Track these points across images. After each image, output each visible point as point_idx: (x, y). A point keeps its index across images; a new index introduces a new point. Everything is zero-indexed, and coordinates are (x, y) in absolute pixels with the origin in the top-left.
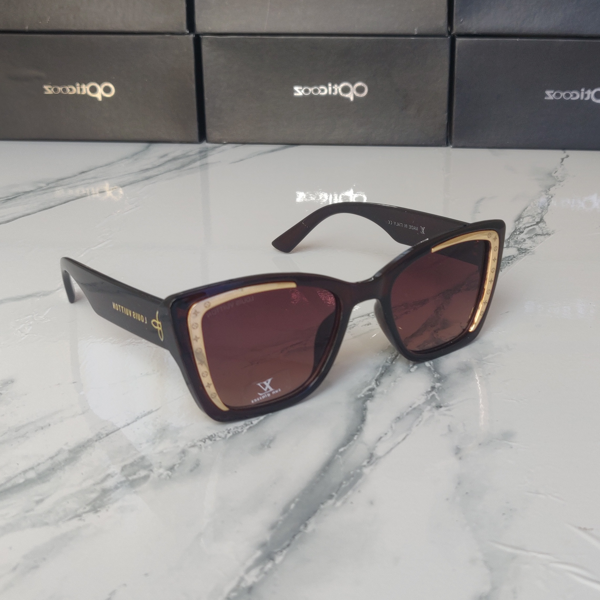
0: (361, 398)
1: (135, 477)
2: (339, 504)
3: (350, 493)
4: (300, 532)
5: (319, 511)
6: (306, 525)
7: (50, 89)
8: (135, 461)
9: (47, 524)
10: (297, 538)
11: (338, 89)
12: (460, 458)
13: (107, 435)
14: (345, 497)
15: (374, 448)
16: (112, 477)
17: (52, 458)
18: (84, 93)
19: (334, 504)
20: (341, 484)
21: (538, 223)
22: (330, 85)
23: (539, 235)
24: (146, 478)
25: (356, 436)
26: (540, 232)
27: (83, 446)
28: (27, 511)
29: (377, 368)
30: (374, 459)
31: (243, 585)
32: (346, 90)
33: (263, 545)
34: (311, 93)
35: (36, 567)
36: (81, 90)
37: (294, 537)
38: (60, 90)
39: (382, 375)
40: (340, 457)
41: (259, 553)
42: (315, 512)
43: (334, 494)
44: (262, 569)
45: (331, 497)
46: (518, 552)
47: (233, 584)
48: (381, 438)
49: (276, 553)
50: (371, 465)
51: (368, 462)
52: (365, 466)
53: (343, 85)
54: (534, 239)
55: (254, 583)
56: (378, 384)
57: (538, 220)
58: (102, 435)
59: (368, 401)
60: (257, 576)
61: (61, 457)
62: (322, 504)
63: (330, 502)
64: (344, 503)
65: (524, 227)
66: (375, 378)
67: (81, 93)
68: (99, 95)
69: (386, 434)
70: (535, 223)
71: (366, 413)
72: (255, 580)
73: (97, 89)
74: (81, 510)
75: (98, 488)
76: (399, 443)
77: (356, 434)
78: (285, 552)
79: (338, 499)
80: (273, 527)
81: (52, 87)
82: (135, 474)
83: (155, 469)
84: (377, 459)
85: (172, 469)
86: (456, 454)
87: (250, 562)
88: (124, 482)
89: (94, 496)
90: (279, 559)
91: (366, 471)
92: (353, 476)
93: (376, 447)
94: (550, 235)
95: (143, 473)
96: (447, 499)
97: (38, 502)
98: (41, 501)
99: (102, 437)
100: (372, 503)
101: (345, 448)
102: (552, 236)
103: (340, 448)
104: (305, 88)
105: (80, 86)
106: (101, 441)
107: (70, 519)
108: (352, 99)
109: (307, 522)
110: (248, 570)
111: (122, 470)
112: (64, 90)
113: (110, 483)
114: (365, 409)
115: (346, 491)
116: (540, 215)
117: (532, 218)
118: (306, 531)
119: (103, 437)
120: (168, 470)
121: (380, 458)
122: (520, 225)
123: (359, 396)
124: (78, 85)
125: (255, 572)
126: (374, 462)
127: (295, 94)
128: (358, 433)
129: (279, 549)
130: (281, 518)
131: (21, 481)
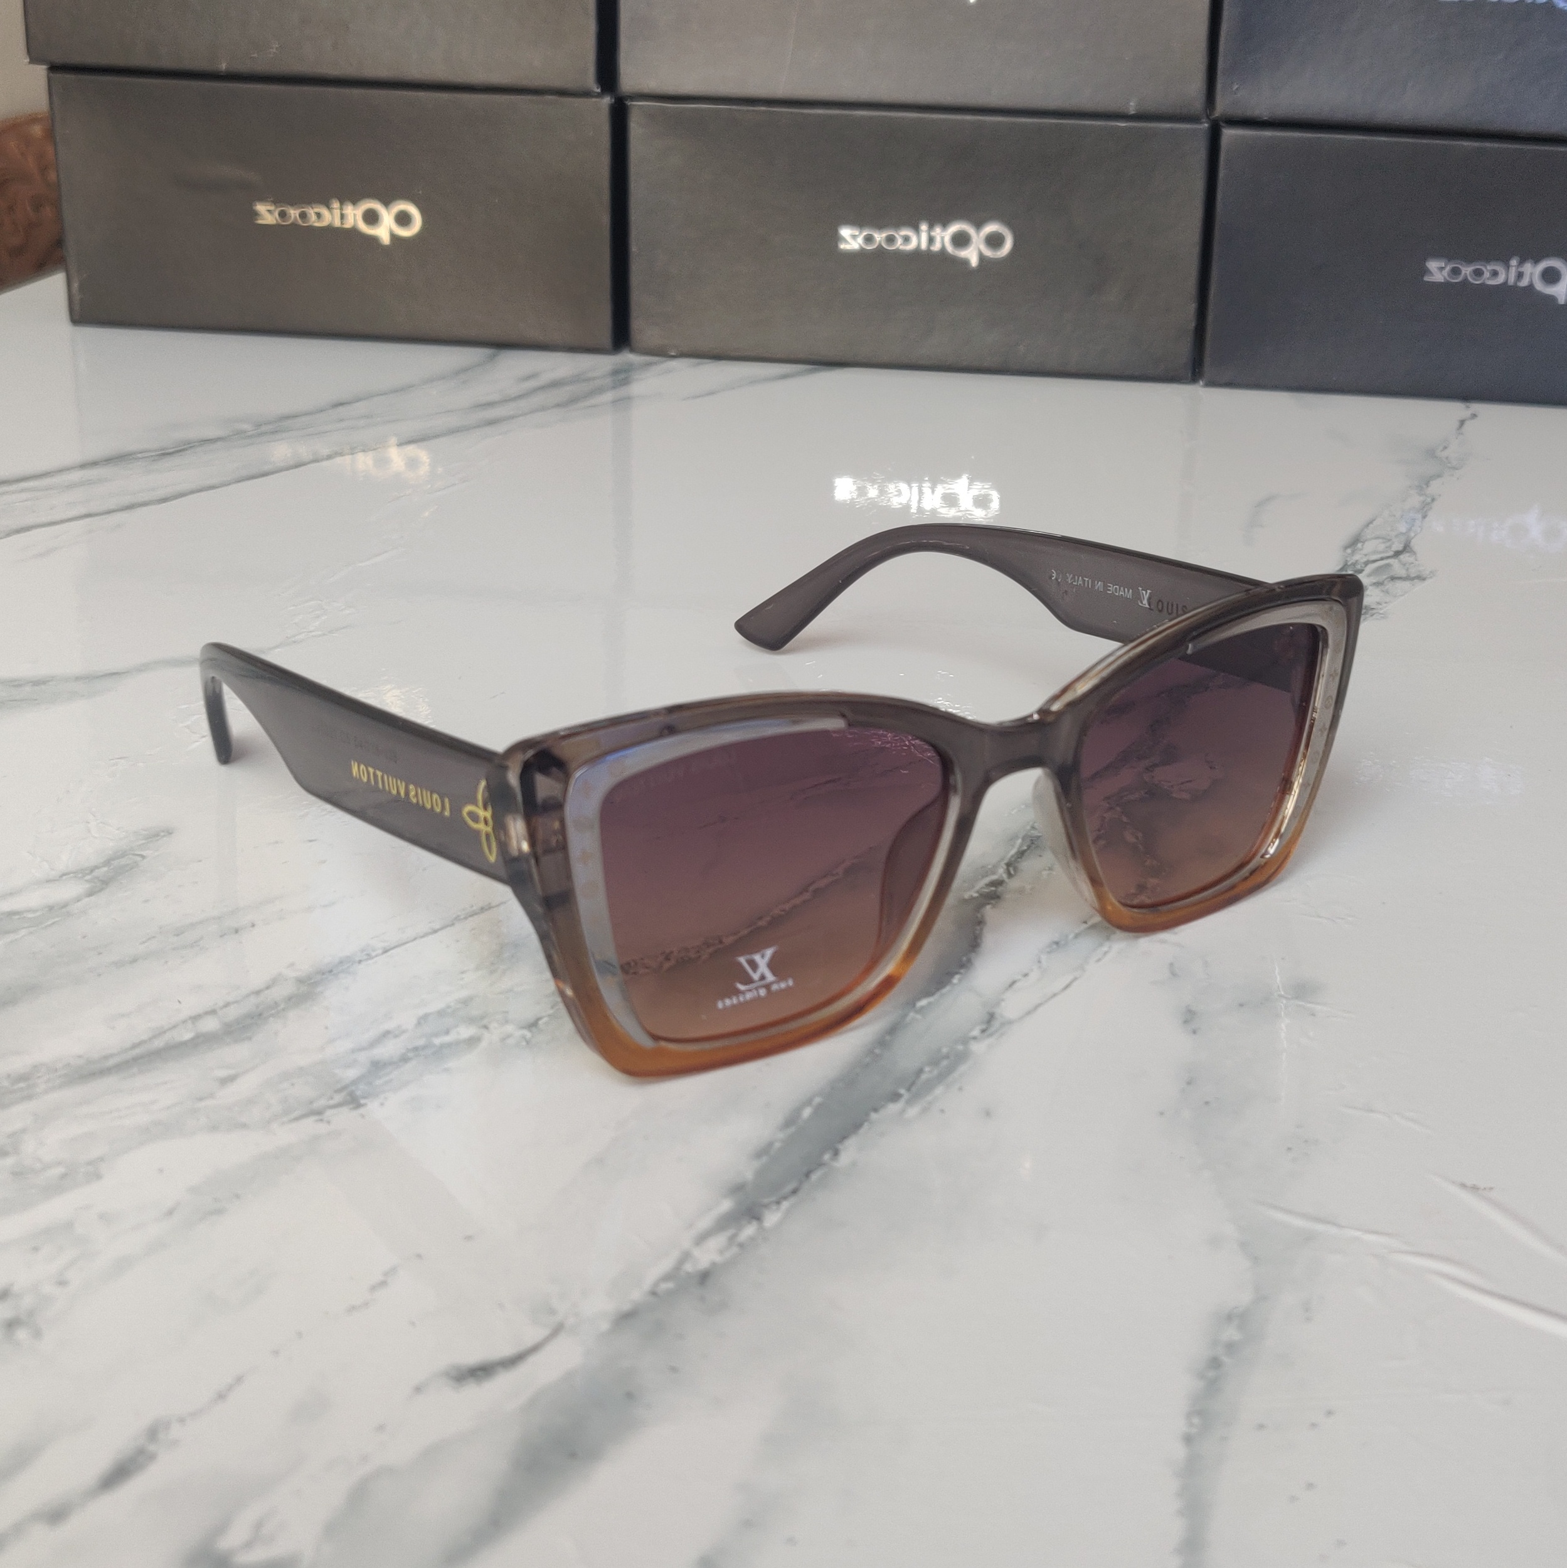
0: (972, 898)
1: (447, 1039)
2: (913, 1112)
3: (939, 1090)
4: (821, 1165)
5: (866, 1125)
6: (836, 1153)
7: (269, 211)
8: (449, 1007)
9: (244, 1126)
10: (814, 1177)
11: (943, 237)
12: (1194, 1032)
13: (386, 951)
14: (929, 1098)
15: (998, 1004)
16: (396, 1036)
17: (258, 993)
18: (348, 224)
19: (903, 1111)
20: (920, 1071)
21: (1397, 554)
22: (924, 227)
23: (1400, 578)
24: (473, 1041)
25: (957, 977)
26: (1402, 573)
27: (331, 971)
28: (201, 1099)
29: (1013, 839)
30: (996, 1024)
31: (688, 1267)
32: (961, 240)
33: (737, 1189)
34: (880, 245)
35: (219, 1212)
36: (342, 216)
37: (807, 1175)
38: (293, 216)
39: (1021, 854)
40: (919, 1017)
41: (726, 1205)
42: (856, 1127)
43: (902, 1091)
44: (732, 1239)
45: (895, 1097)
46: (1320, 1227)
47: (666, 1265)
48: (1014, 982)
49: (766, 1206)
50: (991, 1035)
51: (983, 1031)
52: (975, 1038)
53: (955, 228)
54: (1387, 587)
55: (714, 1264)
56: (1012, 872)
57: (1397, 546)
58: (374, 950)
59: (988, 907)
60: (721, 1252)
61: (279, 993)
62: (876, 1110)
63: (893, 1108)
64: (925, 1110)
65: (1365, 559)
66: (1006, 861)
67: (342, 223)
68: (385, 230)
69: (1026, 975)
70: (1391, 553)
71: (981, 930)
72: (718, 1259)
73: (380, 218)
74: (322, 1102)
75: (363, 1057)
76: (1055, 995)
77: (957, 973)
78: (785, 1205)
79: (909, 1102)
80: (762, 1152)
81: (277, 207)
82: (447, 1032)
83: (493, 1025)
84: (1003, 1024)
85: (533, 1025)
86: (1186, 1022)
87: (705, 1223)
88: (424, 1047)
89: (352, 1074)
90: (771, 1218)
91: (976, 1047)
92: (947, 1057)
93: (1003, 1000)
94: (1424, 579)
95: (465, 1032)
96: (1162, 1114)
97: (225, 1081)
98: (232, 1079)
99: (373, 954)
100: (988, 1114)
101: (931, 999)
102: (1428, 582)
103: (919, 999)
104: (865, 233)
105: (341, 209)
106: (370, 962)
107: (297, 1119)
108: (974, 261)
109: (840, 1147)
110: (702, 1238)
111: (419, 1024)
112: (303, 216)
113: (389, 1050)
114: (981, 922)
115: (930, 1086)
116: (1403, 539)
117: (1384, 543)
118: (836, 1164)
119: (376, 956)
120: (523, 1028)
121: (1010, 1022)
122: (1357, 557)
123: (966, 896)
124: (336, 205)
125: (716, 1243)
126: (996, 1031)
127: (842, 246)
128: (962, 971)
129: (774, 1199)
130: (781, 1135)
131: (188, 1036)
